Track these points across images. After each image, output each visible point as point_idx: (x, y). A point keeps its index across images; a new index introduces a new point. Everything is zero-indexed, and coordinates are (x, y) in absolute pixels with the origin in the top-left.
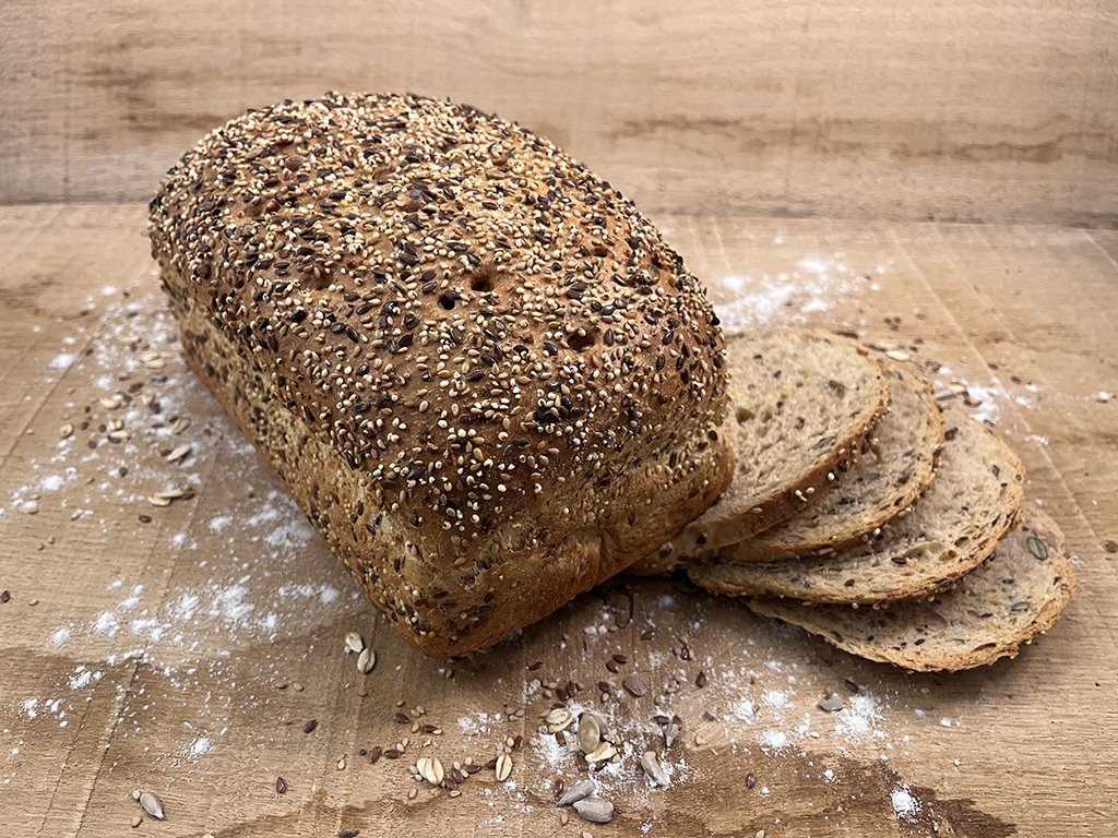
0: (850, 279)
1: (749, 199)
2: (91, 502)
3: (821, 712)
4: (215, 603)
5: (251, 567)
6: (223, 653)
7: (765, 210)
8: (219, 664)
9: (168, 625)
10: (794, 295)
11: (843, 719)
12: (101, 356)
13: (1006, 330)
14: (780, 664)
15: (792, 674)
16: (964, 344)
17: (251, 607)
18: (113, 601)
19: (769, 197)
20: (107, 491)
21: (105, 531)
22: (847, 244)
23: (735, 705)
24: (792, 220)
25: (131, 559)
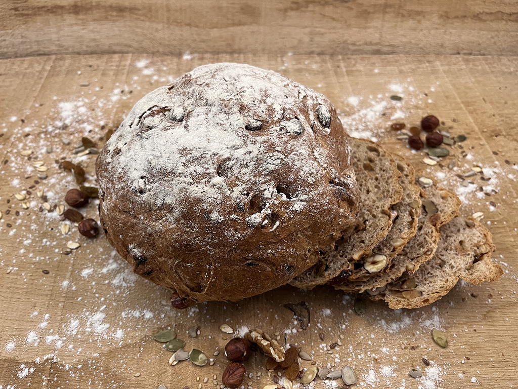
0: (416, 96)
1: (360, 45)
2: (16, 261)
3: (411, 378)
4: (88, 323)
5: (106, 299)
6: (95, 355)
7: (369, 51)
8: (94, 361)
9: (65, 338)
10: (386, 108)
11: (422, 382)
12: (13, 164)
13: (501, 128)
14: (388, 349)
15: (395, 355)
16: (480, 139)
17: (107, 326)
18: (34, 324)
19: (371, 43)
20: (24, 255)
21: (25, 280)
22: (413, 71)
23: (366, 376)
24: (383, 57)
25: (41, 297)
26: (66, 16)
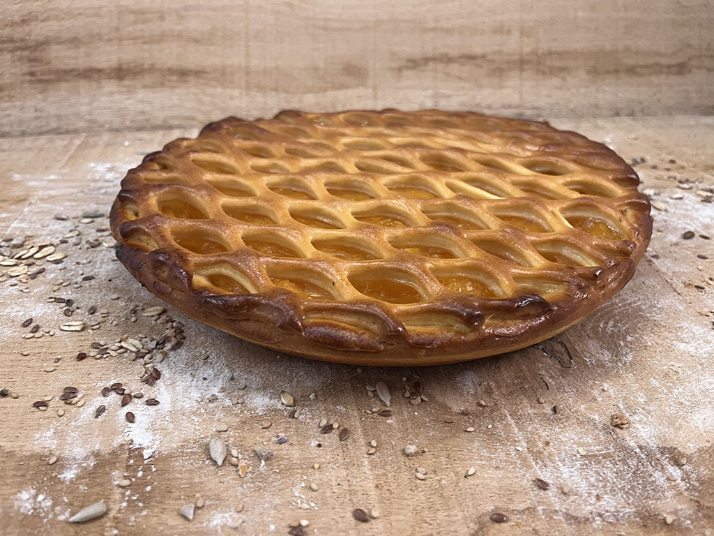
1: (497, 109)
19: (510, 106)
26: (104, 83)
